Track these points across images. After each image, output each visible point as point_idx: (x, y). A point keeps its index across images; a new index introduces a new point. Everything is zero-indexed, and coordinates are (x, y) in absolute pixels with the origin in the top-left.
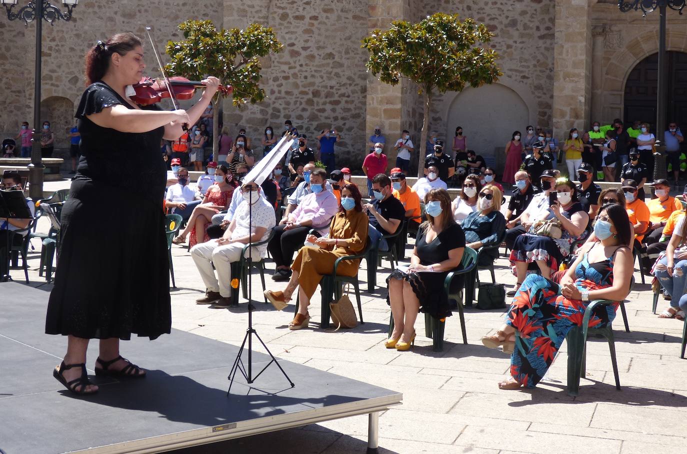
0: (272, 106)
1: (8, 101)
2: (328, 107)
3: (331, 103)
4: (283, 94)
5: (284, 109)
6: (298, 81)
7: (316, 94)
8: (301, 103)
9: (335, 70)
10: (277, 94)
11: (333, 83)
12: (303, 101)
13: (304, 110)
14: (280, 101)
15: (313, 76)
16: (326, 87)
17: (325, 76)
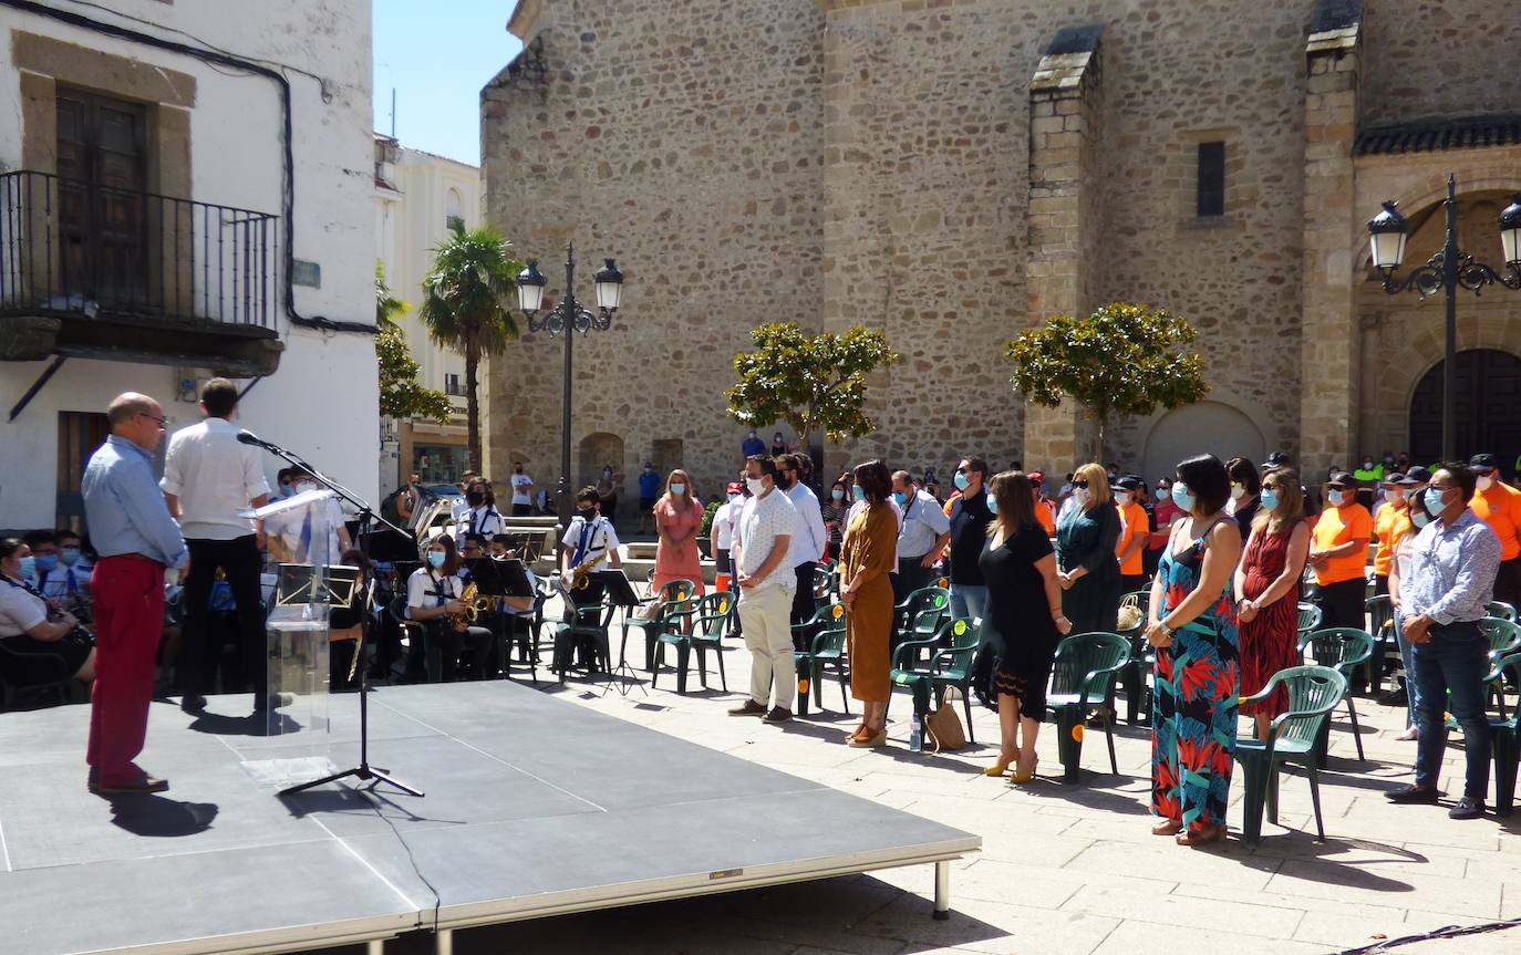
0: (891, 441)
1: (539, 440)
2: (971, 440)
3: (974, 434)
4: (907, 424)
5: (909, 444)
6: (928, 405)
7: (954, 422)
8: (932, 436)
9: (980, 389)
10: (898, 424)
11: (978, 406)
12: (935, 432)
13: (937, 445)
14: (902, 434)
15: (949, 397)
16: (968, 412)
17: (966, 396)
